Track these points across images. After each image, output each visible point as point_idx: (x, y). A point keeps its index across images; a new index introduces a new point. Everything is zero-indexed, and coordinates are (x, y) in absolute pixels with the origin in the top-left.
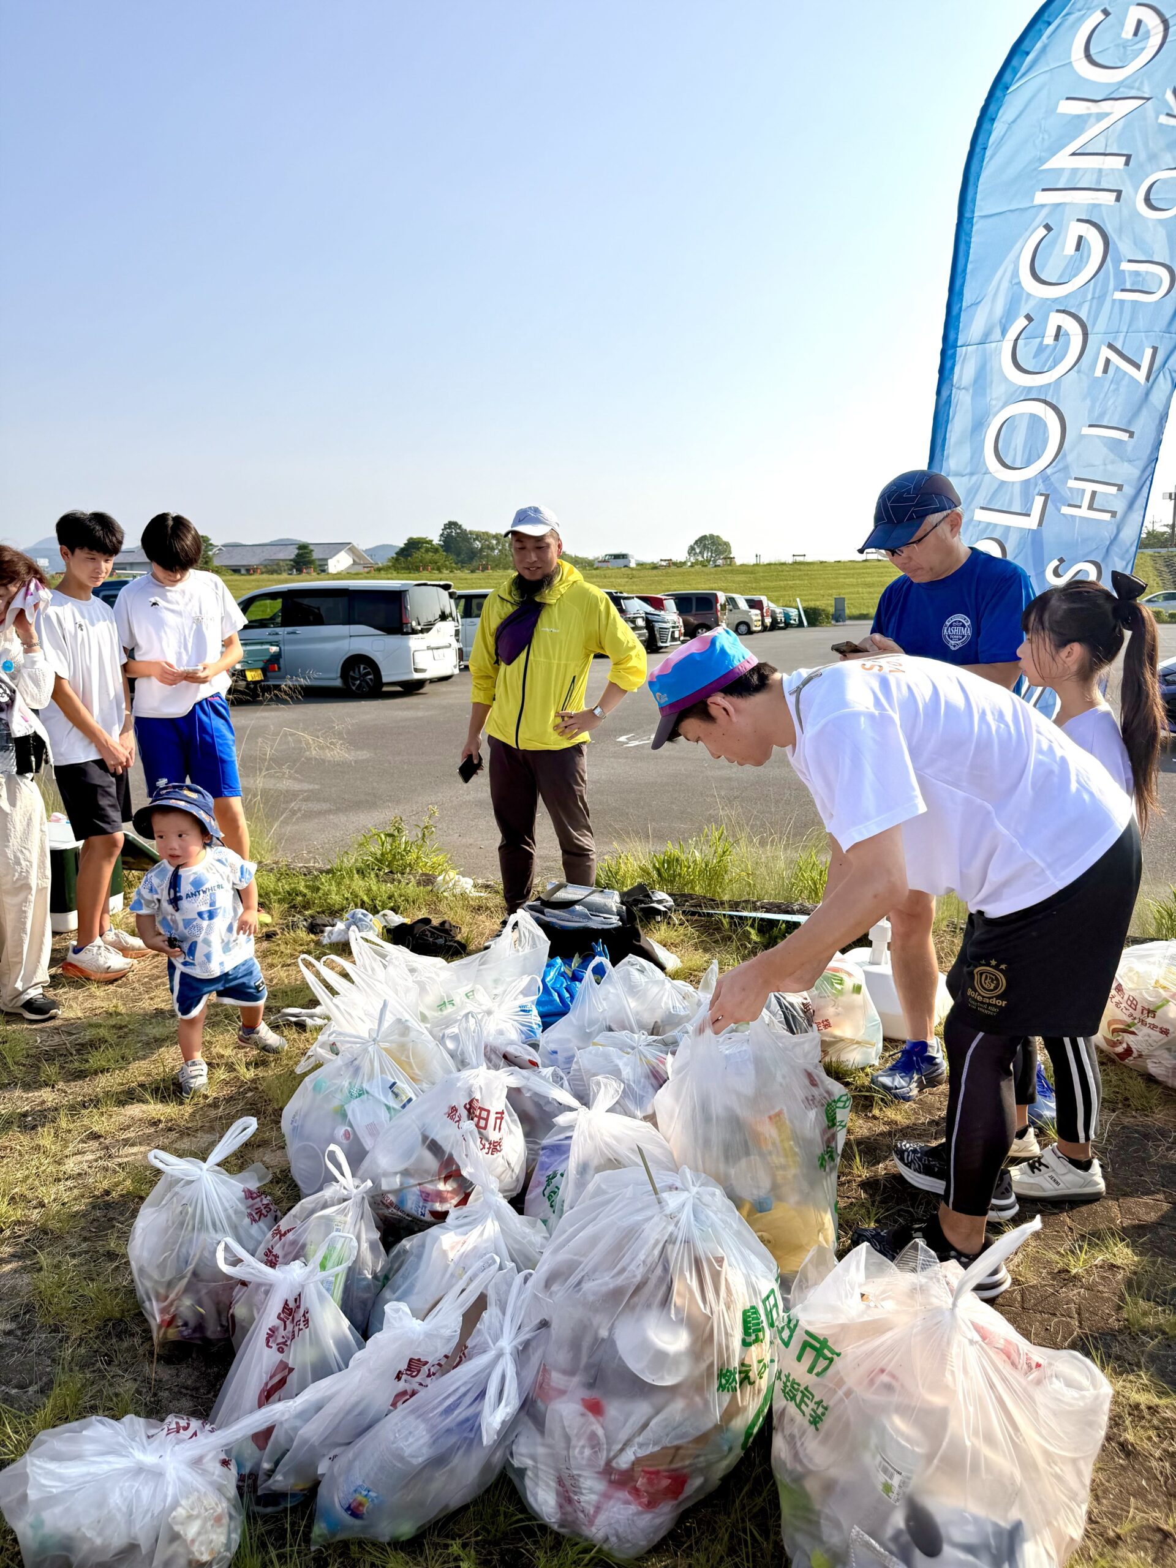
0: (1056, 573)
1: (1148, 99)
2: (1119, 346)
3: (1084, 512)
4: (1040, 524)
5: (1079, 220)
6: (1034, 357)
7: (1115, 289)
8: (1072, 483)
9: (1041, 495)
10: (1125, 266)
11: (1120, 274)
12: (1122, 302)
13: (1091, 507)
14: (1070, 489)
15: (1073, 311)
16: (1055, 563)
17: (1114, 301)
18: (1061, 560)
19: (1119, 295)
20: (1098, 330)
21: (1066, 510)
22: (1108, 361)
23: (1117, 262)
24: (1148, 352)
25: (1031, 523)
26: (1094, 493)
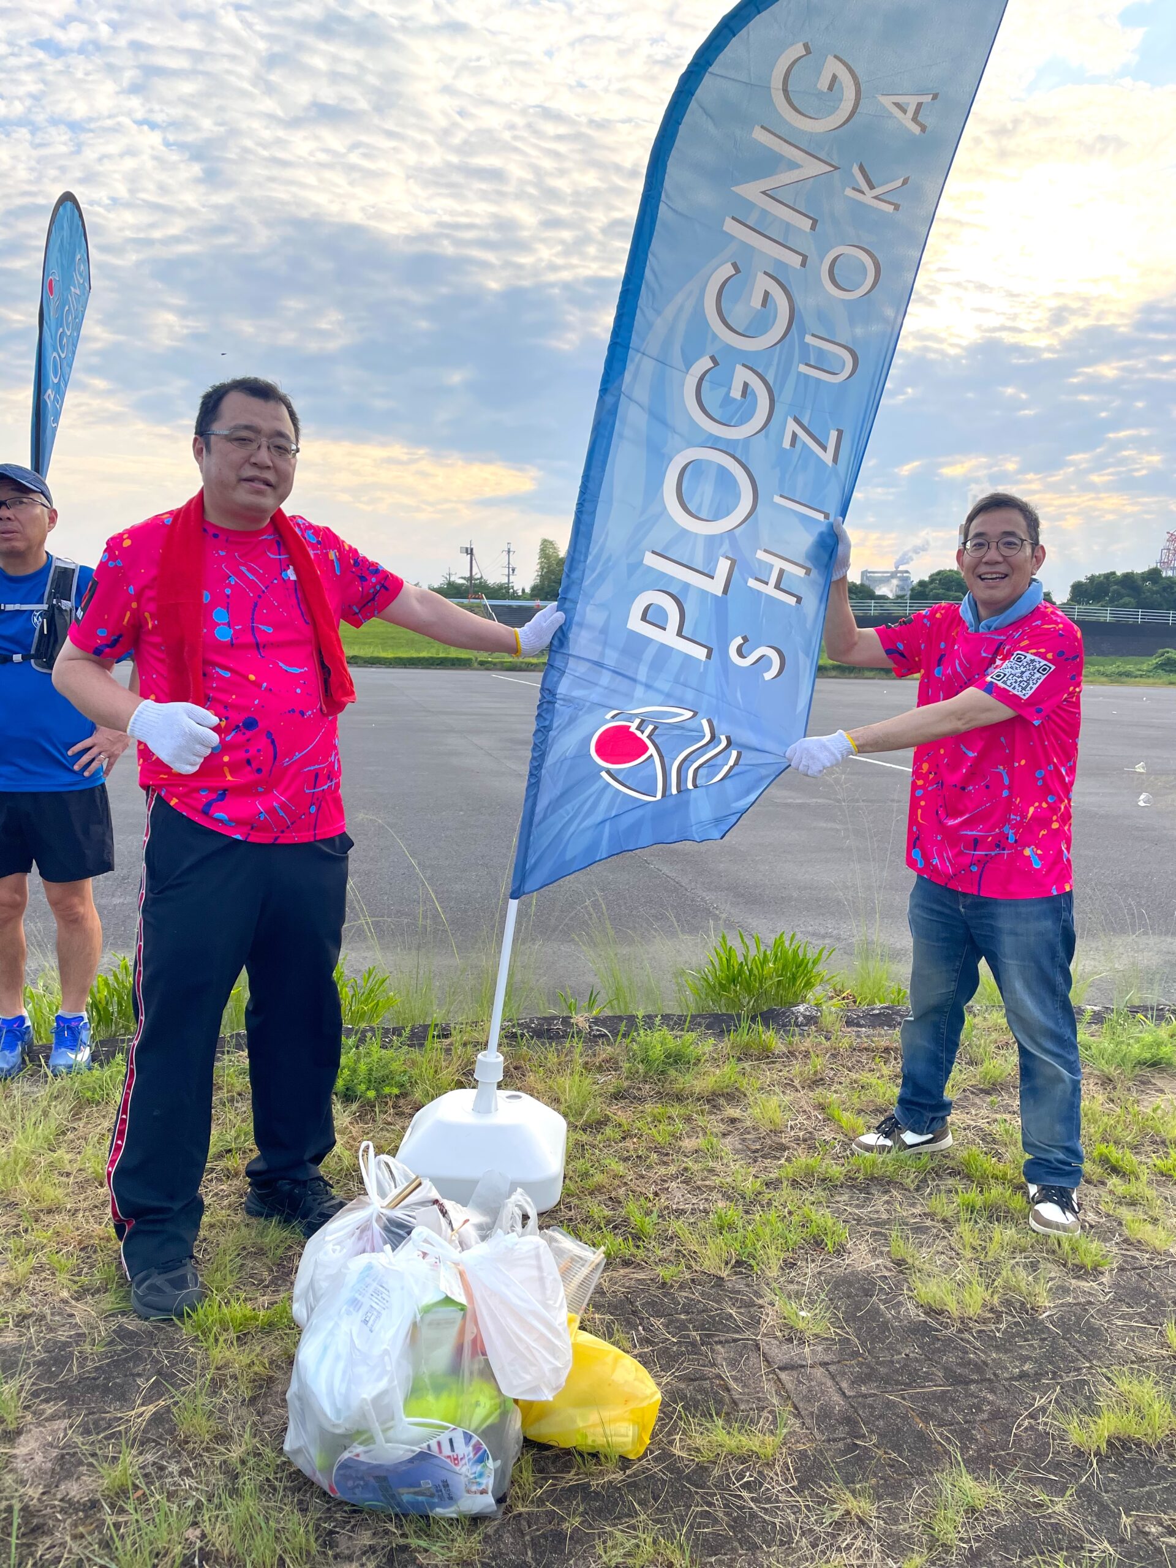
0: (740, 653)
1: (836, 168)
2: (805, 423)
3: (770, 590)
4: (725, 591)
5: (765, 273)
6: (721, 406)
7: (800, 362)
8: (761, 555)
9: (727, 558)
10: (809, 339)
11: (805, 347)
12: (807, 377)
13: (777, 586)
14: (759, 561)
15: (760, 371)
16: (739, 641)
17: (799, 373)
18: (745, 639)
19: (803, 369)
20: (785, 397)
21: (752, 583)
22: (795, 436)
23: (802, 333)
24: (834, 435)
25: (715, 587)
26: (782, 572)
